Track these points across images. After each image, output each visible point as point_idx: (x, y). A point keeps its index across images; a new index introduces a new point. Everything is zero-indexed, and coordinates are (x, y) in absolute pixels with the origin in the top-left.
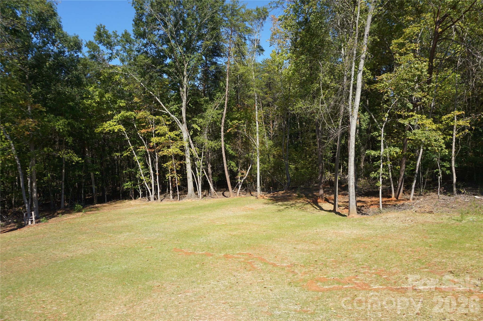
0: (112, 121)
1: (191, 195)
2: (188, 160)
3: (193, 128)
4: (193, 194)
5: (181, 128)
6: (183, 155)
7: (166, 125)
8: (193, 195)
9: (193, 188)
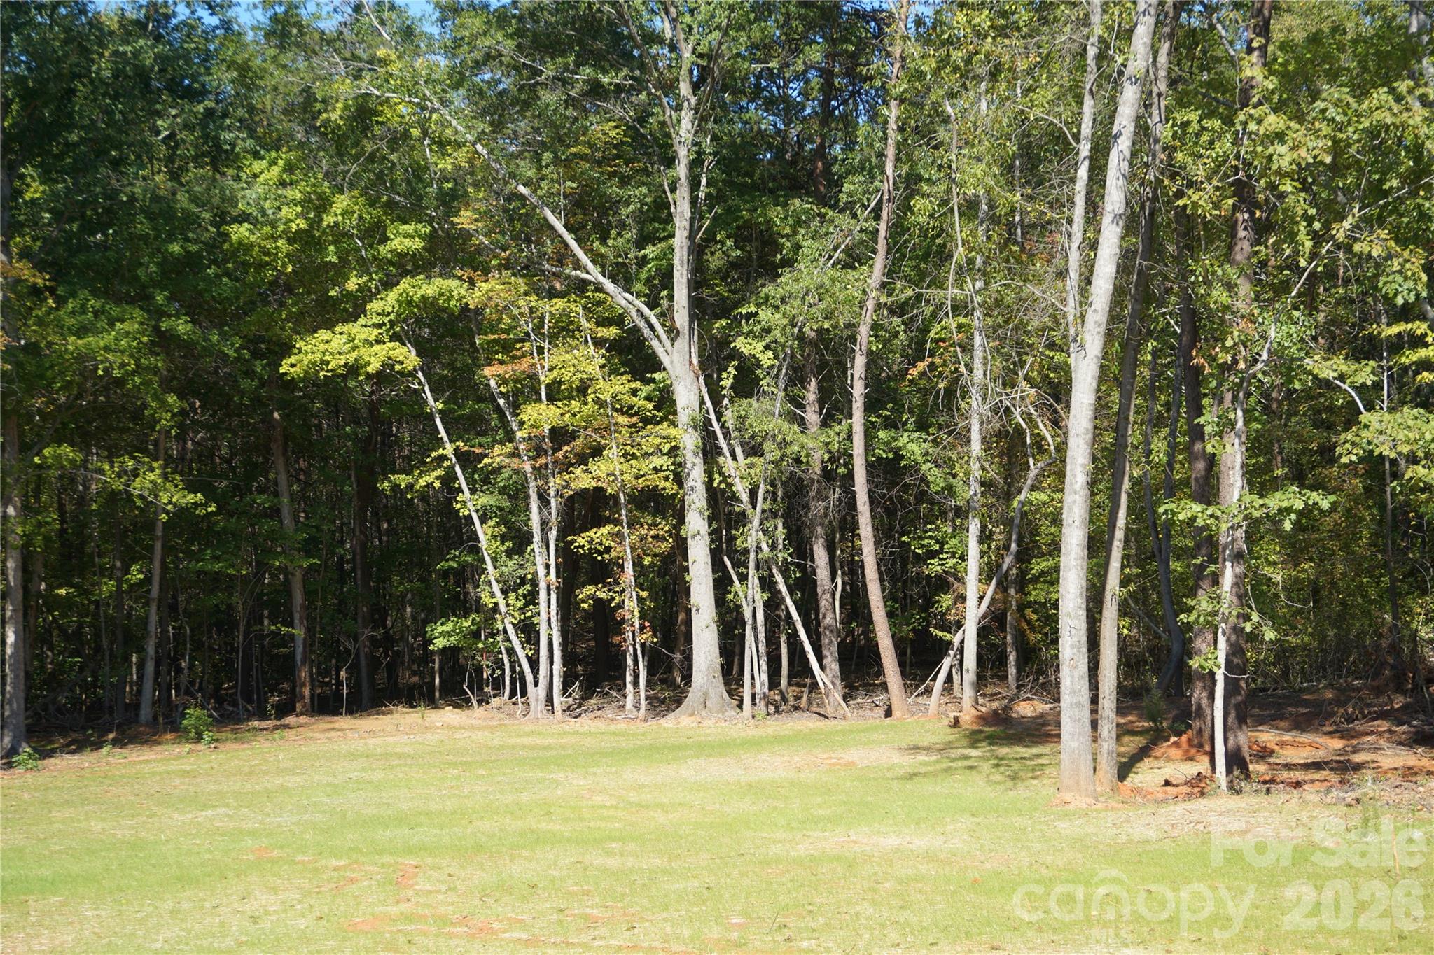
0: (361, 321)
1: (706, 694)
2: (696, 523)
3: (735, 354)
4: (718, 688)
5: (665, 360)
6: (674, 496)
7: (598, 343)
8: (712, 693)
9: (718, 661)
